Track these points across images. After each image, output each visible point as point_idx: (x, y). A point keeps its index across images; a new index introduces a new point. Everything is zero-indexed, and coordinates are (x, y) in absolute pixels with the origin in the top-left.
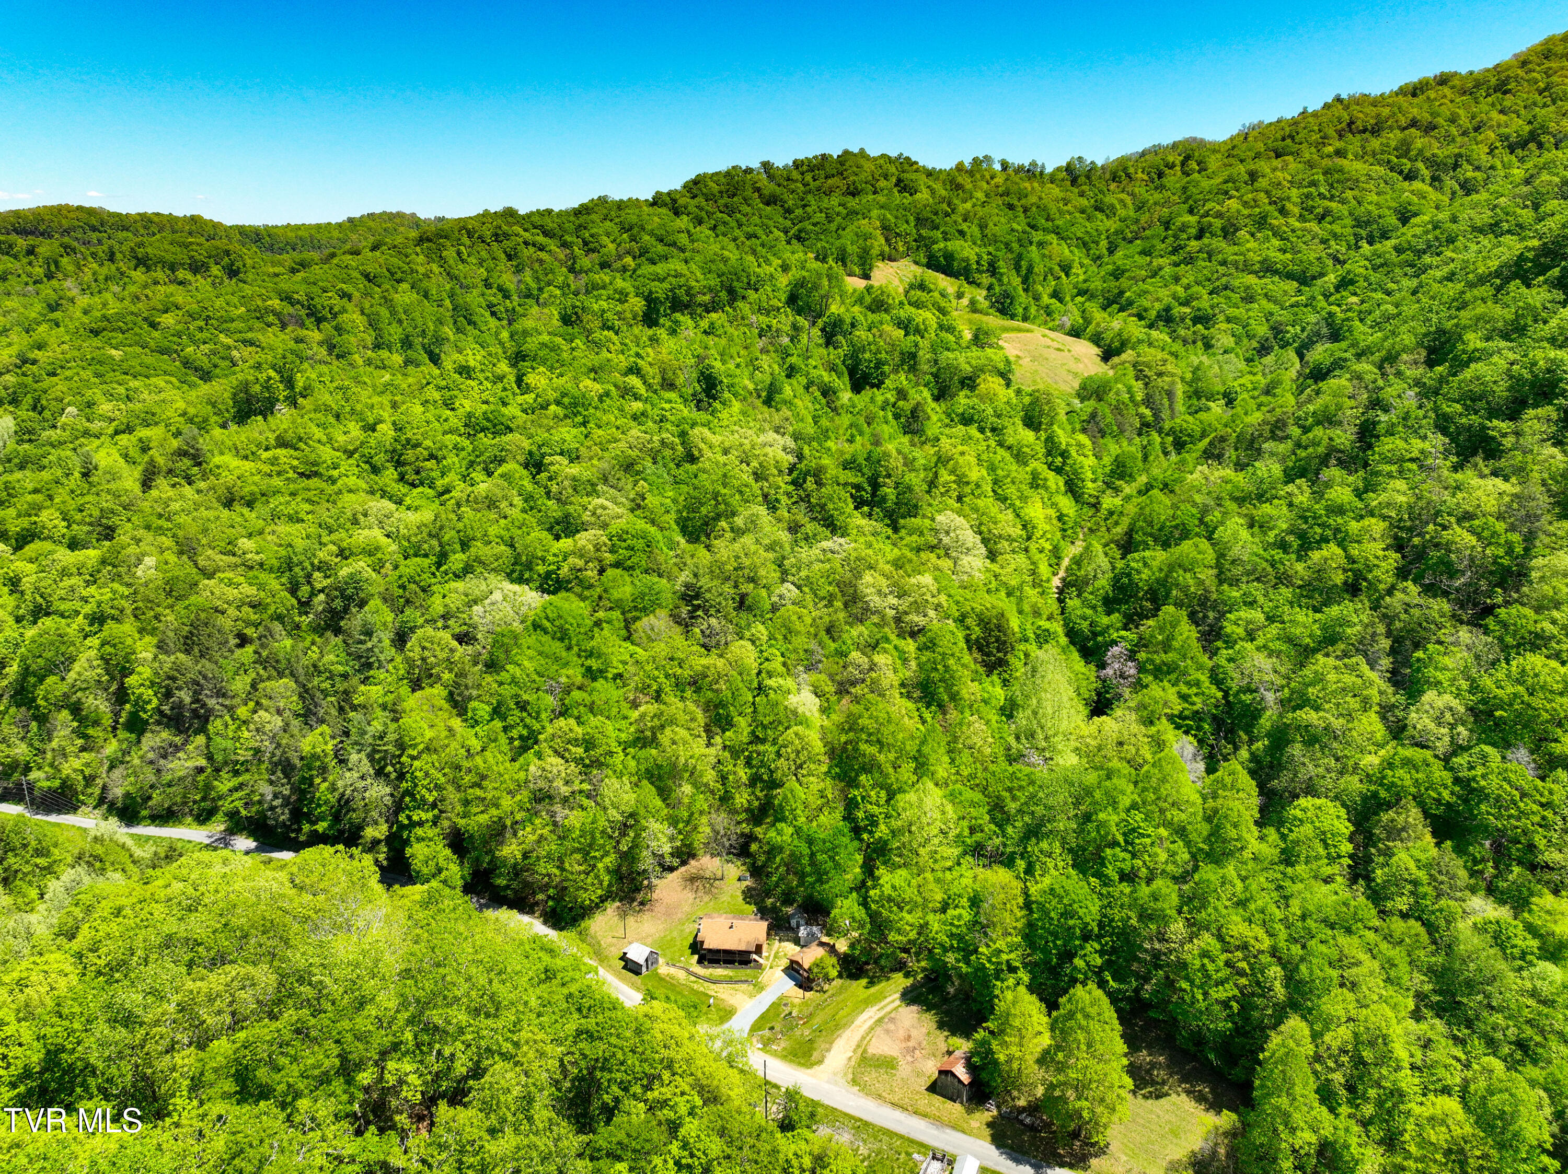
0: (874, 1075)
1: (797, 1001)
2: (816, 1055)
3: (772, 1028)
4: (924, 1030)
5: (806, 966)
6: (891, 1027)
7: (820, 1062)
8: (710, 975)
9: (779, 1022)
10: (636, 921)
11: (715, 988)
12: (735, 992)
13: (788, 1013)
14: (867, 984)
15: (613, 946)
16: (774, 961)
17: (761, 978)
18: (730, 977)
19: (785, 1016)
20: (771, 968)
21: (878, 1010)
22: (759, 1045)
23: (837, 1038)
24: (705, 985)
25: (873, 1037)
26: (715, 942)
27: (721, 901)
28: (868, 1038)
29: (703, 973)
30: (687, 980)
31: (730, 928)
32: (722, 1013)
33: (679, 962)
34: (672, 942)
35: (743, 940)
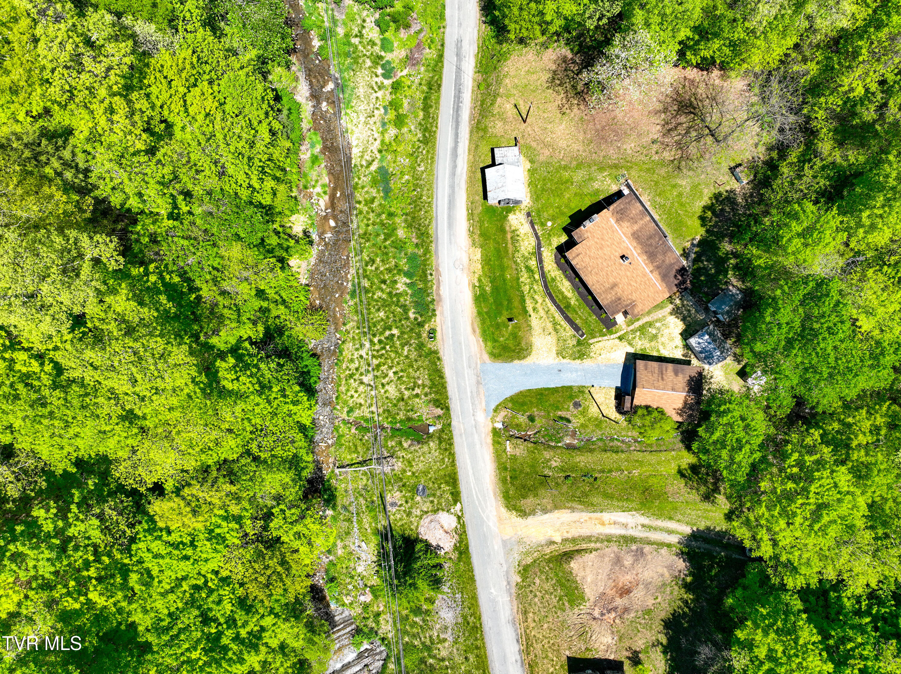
0: (547, 586)
1: (593, 411)
2: (529, 502)
3: (532, 419)
4: (650, 602)
5: (636, 402)
6: (628, 561)
7: (523, 514)
8: (554, 280)
9: (548, 419)
10: (560, 108)
11: (540, 301)
12: (551, 330)
13: (568, 416)
14: (685, 469)
15: (504, 121)
16: (634, 331)
17: (596, 340)
18: (568, 306)
19: (561, 418)
20: (620, 338)
21: (643, 526)
22: (499, 426)
23: (568, 508)
24: (535, 287)
25: (596, 550)
26: (587, 259)
27: (679, 182)
28: (592, 545)
29: (550, 268)
30: (526, 259)
31: (622, 257)
32: (511, 343)
33: (543, 224)
34: (563, 187)
35: (618, 291)
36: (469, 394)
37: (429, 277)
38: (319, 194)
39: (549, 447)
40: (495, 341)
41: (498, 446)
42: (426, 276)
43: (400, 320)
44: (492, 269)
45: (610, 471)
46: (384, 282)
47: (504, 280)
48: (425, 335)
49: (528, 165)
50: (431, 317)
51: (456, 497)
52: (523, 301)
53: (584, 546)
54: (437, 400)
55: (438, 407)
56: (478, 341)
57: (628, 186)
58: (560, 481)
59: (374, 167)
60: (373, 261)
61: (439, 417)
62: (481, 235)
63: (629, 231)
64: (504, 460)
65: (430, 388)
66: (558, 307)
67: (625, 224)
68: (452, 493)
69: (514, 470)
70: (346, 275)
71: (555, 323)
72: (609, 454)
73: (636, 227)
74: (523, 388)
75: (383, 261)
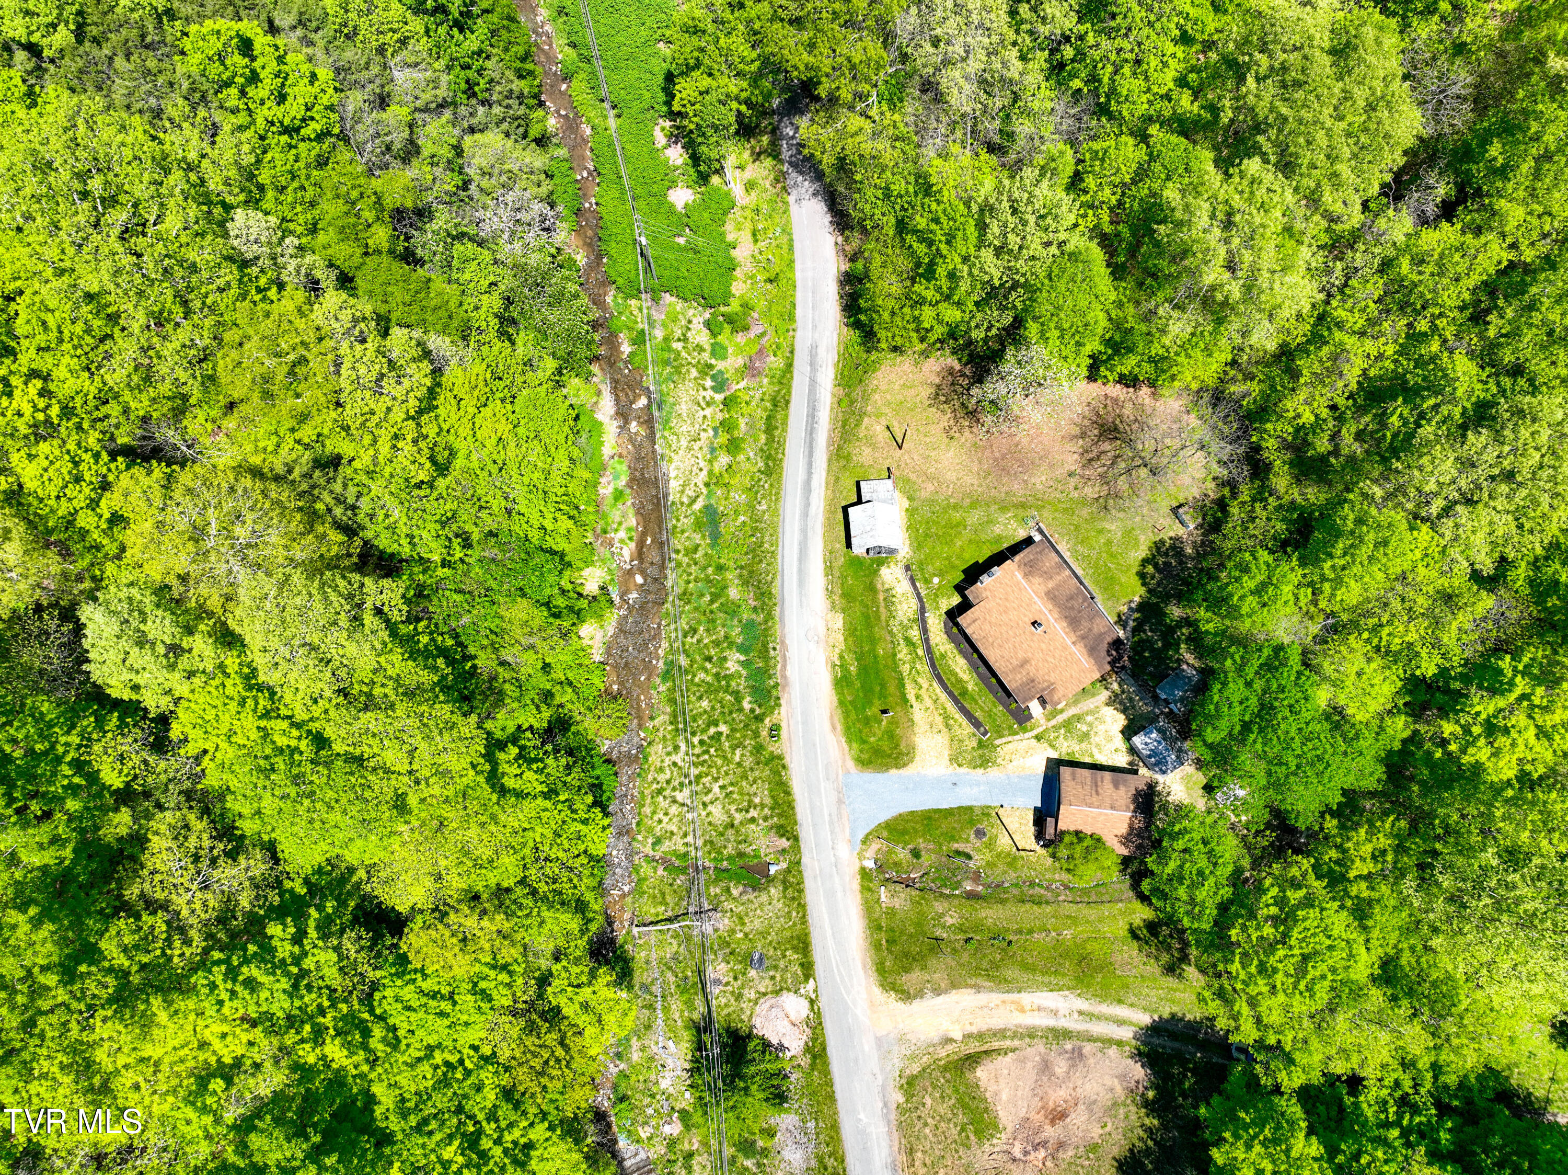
0: (943, 1109)
1: (1004, 842)
2: (915, 977)
3: (916, 854)
4: (1096, 1132)
5: (1062, 826)
6: (1061, 1067)
7: (906, 996)
8: (943, 656)
9: (939, 853)
10: (947, 431)
11: (925, 685)
12: (941, 727)
13: (968, 850)
14: (1139, 928)
15: (874, 446)
16: (1056, 728)
17: (1004, 740)
18: (964, 692)
19: (958, 853)
20: (1038, 738)
21: (1081, 1013)
22: (870, 864)
23: (972, 987)
24: (919, 667)
25: (1013, 1050)
26: (987, 627)
27: (1107, 525)
28: (1008, 1043)
29: (937, 640)
30: (906, 628)
31: (1034, 623)
32: (885, 745)
33: (927, 581)
34: (953, 532)
35: (1031, 669)
36: (827, 818)
37: (772, 653)
38: (622, 541)
39: (942, 895)
40: (864, 742)
41: (868, 895)
42: (767, 651)
43: (731, 712)
44: (858, 642)
45: (1031, 931)
46: (709, 659)
47: (875, 657)
48: (764, 733)
49: (906, 504)
50: (773, 708)
51: (808, 970)
52: (901, 685)
53: (996, 1045)
54: (782, 826)
55: (782, 836)
56: (839, 742)
57: (1040, 531)
58: (958, 946)
59: (698, 506)
60: (695, 631)
61: (784, 850)
62: (843, 595)
63: (1042, 589)
64: (876, 915)
65: (772, 809)
66: (950, 694)
67: (1037, 580)
68: (802, 965)
69: (892, 930)
70: (656, 649)
71: (947, 717)
72: (1028, 906)
73: (1051, 584)
74: (903, 809)
75: (708, 630)
